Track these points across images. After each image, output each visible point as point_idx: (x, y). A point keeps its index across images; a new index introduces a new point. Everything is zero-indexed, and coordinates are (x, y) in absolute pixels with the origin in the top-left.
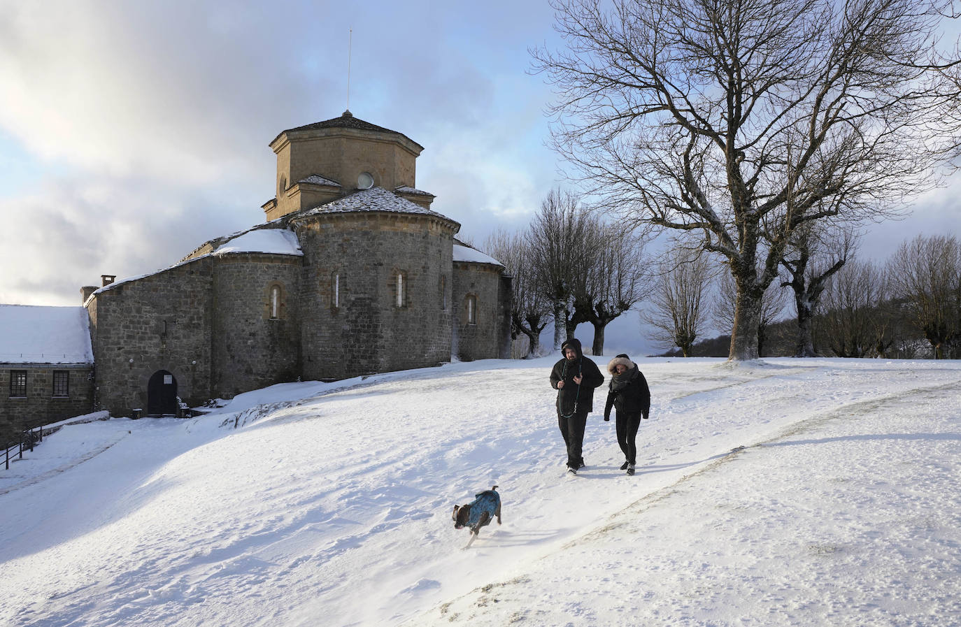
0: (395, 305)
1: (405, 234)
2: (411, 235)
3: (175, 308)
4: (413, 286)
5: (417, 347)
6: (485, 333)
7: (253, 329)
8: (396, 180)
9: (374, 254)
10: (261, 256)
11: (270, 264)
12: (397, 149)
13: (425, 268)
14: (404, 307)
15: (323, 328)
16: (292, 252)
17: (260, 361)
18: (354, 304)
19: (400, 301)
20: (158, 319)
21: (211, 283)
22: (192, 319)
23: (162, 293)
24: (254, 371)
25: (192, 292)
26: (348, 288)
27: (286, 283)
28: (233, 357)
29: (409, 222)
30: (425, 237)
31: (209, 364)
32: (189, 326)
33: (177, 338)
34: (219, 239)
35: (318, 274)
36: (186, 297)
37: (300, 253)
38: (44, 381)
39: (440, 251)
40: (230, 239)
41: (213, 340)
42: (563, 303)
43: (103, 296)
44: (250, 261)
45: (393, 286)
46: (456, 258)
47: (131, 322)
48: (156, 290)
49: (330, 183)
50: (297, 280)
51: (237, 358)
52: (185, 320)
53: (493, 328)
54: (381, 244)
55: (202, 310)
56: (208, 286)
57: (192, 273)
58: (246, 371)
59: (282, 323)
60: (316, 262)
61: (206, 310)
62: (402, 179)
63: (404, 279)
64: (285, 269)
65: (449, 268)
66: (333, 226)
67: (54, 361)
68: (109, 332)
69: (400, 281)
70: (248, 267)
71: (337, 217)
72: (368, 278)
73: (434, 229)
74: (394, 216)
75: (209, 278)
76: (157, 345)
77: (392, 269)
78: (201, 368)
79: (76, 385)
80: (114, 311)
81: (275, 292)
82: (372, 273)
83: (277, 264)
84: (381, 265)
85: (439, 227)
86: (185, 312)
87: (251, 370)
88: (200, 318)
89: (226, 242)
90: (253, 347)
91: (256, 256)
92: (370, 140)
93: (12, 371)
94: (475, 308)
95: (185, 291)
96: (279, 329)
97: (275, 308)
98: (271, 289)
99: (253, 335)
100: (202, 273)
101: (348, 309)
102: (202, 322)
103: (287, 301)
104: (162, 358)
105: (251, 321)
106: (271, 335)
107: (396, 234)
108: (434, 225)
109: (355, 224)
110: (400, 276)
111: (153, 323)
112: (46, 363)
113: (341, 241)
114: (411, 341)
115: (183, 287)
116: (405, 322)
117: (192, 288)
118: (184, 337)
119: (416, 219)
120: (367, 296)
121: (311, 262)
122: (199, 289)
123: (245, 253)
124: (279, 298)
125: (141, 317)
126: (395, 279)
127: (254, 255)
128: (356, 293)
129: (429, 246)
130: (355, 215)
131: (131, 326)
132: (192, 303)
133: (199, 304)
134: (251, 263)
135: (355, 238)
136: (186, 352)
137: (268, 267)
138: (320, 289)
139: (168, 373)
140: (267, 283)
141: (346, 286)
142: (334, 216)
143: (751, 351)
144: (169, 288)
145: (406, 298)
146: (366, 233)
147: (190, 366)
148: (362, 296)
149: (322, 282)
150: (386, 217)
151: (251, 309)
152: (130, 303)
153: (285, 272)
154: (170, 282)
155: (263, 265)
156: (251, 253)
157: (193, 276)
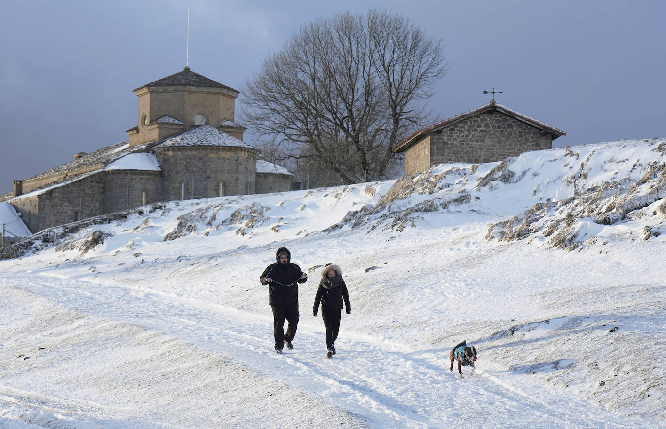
1: (224, 159)
2: (228, 159)
3: (82, 204)
4: (229, 190)
8: (221, 118)
9: (206, 171)
10: (136, 172)
11: (141, 177)
12: (221, 97)
13: (237, 179)
16: (155, 169)
20: (72, 210)
21: (103, 188)
22: (92, 210)
23: (75, 195)
25: (92, 194)
26: (189, 191)
27: (150, 188)
29: (227, 151)
30: (237, 160)
34: (108, 160)
35: (171, 183)
36: (89, 197)
37: (160, 169)
39: (246, 168)
40: (114, 160)
43: (41, 197)
44: (129, 175)
45: (217, 191)
46: (260, 170)
47: (57, 212)
48: (71, 193)
49: (177, 122)
50: (157, 186)
54: (210, 165)
55: (98, 205)
56: (101, 190)
57: (92, 182)
60: (170, 176)
61: (100, 205)
62: (224, 116)
63: (224, 186)
64: (150, 179)
65: (253, 178)
66: (180, 153)
68: (45, 218)
69: (221, 187)
70: (127, 179)
71: (183, 149)
72: (202, 186)
73: (243, 154)
74: (217, 148)
75: (102, 185)
77: (216, 180)
80: (48, 206)
81: (144, 194)
82: (204, 183)
83: (145, 176)
84: (210, 177)
85: (246, 153)
86: (88, 206)
88: (96, 210)
89: (112, 162)
91: (133, 172)
92: (203, 92)
95: (88, 193)
98: (142, 192)
100: (98, 182)
103: (151, 199)
107: (219, 159)
108: (243, 152)
109: (194, 153)
110: (221, 184)
111: (69, 213)
113: (185, 163)
115: (87, 191)
117: (92, 191)
119: (231, 149)
121: (166, 175)
122: (96, 192)
123: (126, 170)
124: (147, 198)
125: (63, 209)
126: (218, 186)
127: (132, 171)
129: (240, 166)
130: (194, 148)
131: (57, 214)
132: (92, 200)
133: (96, 201)
134: (130, 176)
135: (194, 161)
137: (140, 178)
138: (172, 192)
140: (139, 188)
141: (188, 190)
142: (181, 148)
144: (79, 191)
146: (200, 159)
149: (174, 188)
150: (213, 148)
151: (130, 204)
152: (56, 200)
153: (150, 181)
154: (79, 188)
155: (137, 177)
156: (130, 170)
157: (93, 184)
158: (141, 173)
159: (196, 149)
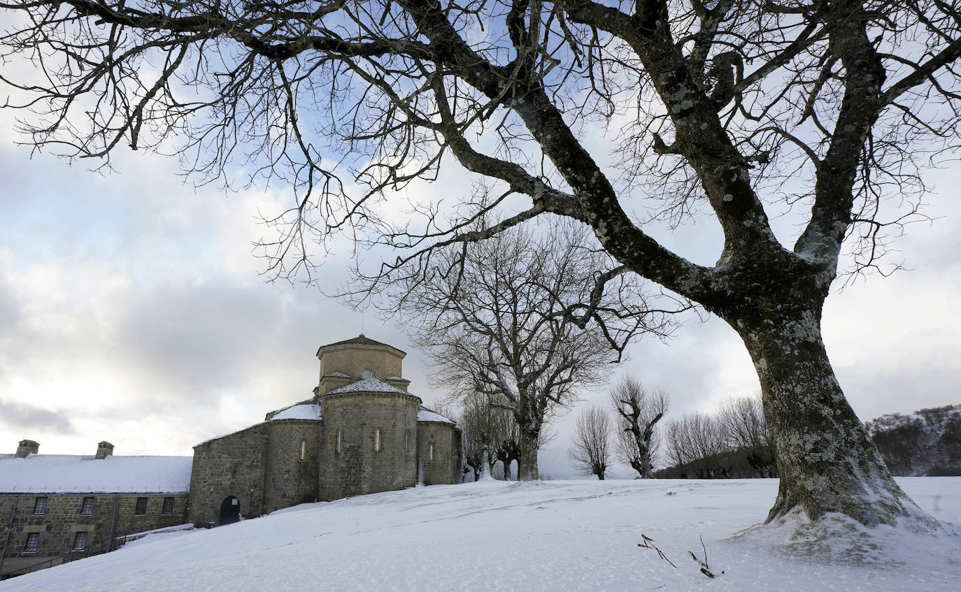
0: (373, 450)
1: (380, 405)
2: (385, 405)
3: (243, 455)
4: (385, 438)
5: (388, 477)
6: (442, 467)
7: (288, 467)
8: (386, 373)
9: (361, 418)
10: (295, 421)
11: (301, 425)
12: (387, 354)
13: (394, 426)
14: (380, 451)
15: (330, 466)
16: (315, 418)
17: (291, 490)
18: (348, 450)
19: (377, 447)
20: (231, 462)
21: (267, 439)
22: (253, 462)
23: (235, 446)
24: (287, 495)
25: (255, 444)
26: (346, 439)
27: (310, 437)
28: (275, 486)
29: (384, 397)
30: (394, 406)
31: (262, 492)
32: (252, 467)
33: (243, 475)
34: (274, 412)
35: (329, 431)
36: (251, 448)
37: (321, 418)
38: (158, 504)
39: (405, 415)
40: (281, 411)
41: (266, 475)
42: (486, 446)
43: (198, 449)
45: (373, 438)
46: (421, 419)
47: (214, 465)
48: (232, 444)
49: (345, 376)
50: (319, 435)
51: (277, 487)
52: (248, 463)
53: (448, 464)
54: (365, 411)
55: (260, 456)
56: (265, 441)
57: (256, 433)
58: (282, 496)
59: (306, 464)
60: (328, 424)
61: (263, 456)
62: (390, 372)
63: (381, 433)
64: (311, 428)
65: (413, 425)
66: (338, 401)
67: (165, 491)
68: (199, 471)
69: (378, 434)
70: (287, 429)
71: (340, 396)
72: (357, 433)
73: (401, 401)
74: (373, 394)
75: (266, 436)
76: (229, 480)
77: (372, 427)
78: (257, 494)
79: (177, 507)
80: (204, 458)
81: (304, 443)
82: (359, 430)
84: (365, 424)
85: (404, 400)
86: (249, 458)
87: (285, 495)
88: (258, 462)
89: (279, 413)
90: (288, 479)
91: (292, 421)
92: (370, 350)
93: (139, 498)
94: (434, 451)
95: (250, 444)
96: (305, 467)
97: (303, 454)
98: (301, 441)
99: (288, 471)
100: (262, 432)
101: (345, 453)
102: (259, 464)
103: (311, 449)
104: (232, 488)
105: (288, 462)
106: (299, 471)
107: (375, 405)
108: (401, 399)
109: (351, 400)
110: (378, 432)
111: (228, 465)
112: (160, 492)
113: (342, 410)
114: (384, 473)
115: (249, 442)
116: (380, 461)
117: (255, 442)
118: (247, 474)
119: (387, 395)
120: (356, 445)
121: (326, 423)
122: (259, 443)
124: (306, 447)
125: (220, 461)
126: (374, 433)
128: (349, 443)
129: (397, 412)
131: (214, 467)
132: (254, 452)
133: (259, 452)
134: (289, 426)
135: (350, 408)
136: (248, 483)
137: (300, 428)
138: (329, 441)
139: (235, 498)
140: (298, 438)
141: (344, 438)
142: (338, 395)
143: (532, 475)
144: (240, 442)
145: (381, 445)
146: (357, 405)
147: (249, 493)
148: (353, 444)
149: (331, 436)
150: (368, 394)
151: (287, 455)
152: (215, 453)
153: (311, 431)
154: (241, 439)
155: (297, 427)
156: (289, 419)
157: (256, 435)
158: (305, 421)
159: (353, 396)
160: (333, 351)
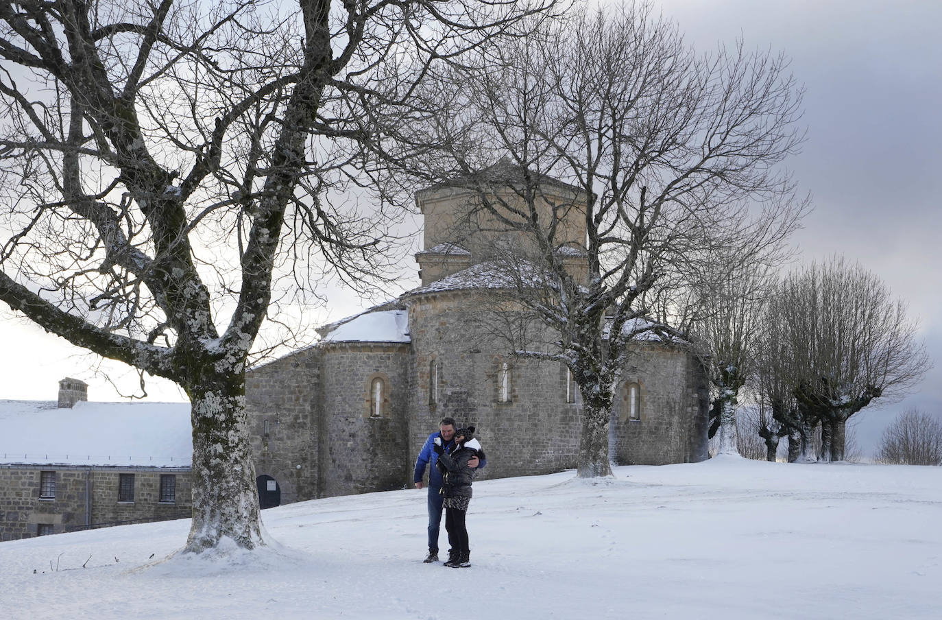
0: (496, 400)
3: (278, 406)
4: (518, 377)
5: (524, 450)
6: (655, 431)
7: (353, 429)
9: (471, 340)
10: (359, 345)
11: (371, 354)
14: (510, 402)
15: (423, 427)
16: (394, 339)
17: (359, 466)
18: (450, 399)
19: (505, 395)
20: (259, 418)
21: (318, 376)
22: (296, 418)
23: (264, 389)
24: (354, 478)
25: (298, 387)
26: (444, 380)
27: (390, 374)
28: (334, 461)
31: (316, 470)
32: (295, 426)
33: (281, 439)
34: (327, 326)
35: (419, 364)
36: (291, 393)
37: (407, 339)
38: (151, 486)
40: (339, 324)
41: (320, 441)
44: (350, 351)
45: (494, 378)
48: (257, 386)
49: (459, 251)
50: (407, 370)
51: (337, 462)
52: (289, 419)
53: (670, 424)
54: (478, 327)
55: (308, 407)
56: (314, 380)
57: (298, 365)
58: (346, 478)
59: (384, 423)
60: (419, 350)
61: (313, 407)
63: (510, 367)
64: (389, 358)
66: (431, 306)
67: (159, 464)
69: (505, 371)
70: (347, 358)
72: (464, 368)
74: (491, 293)
75: (316, 371)
76: (258, 448)
77: (492, 358)
78: (307, 473)
79: (182, 491)
81: (378, 385)
82: (469, 362)
83: (379, 353)
84: (478, 352)
86: (289, 410)
87: (351, 476)
88: (305, 417)
89: (335, 329)
90: (353, 450)
91: (354, 345)
93: (121, 475)
94: (638, 399)
95: (289, 387)
96: (381, 428)
97: (378, 405)
98: (374, 382)
99: (352, 435)
100: (308, 366)
101: (446, 406)
102: (308, 421)
103: (392, 395)
104: (264, 461)
105: (351, 420)
106: (371, 436)
109: (451, 304)
110: (504, 365)
111: (254, 423)
112: (152, 467)
113: (438, 325)
114: (517, 443)
115: (287, 382)
116: (509, 419)
117: (297, 382)
118: (288, 438)
120: (463, 390)
121: (415, 349)
122: (305, 384)
123: (342, 342)
124: (383, 393)
126: (497, 368)
127: (350, 344)
128: (452, 386)
130: (450, 294)
132: (297, 399)
133: (305, 401)
134: (351, 354)
135: (452, 321)
136: (290, 455)
137: (369, 357)
138: (420, 381)
139: (271, 479)
140: (368, 375)
141: (442, 378)
142: (430, 295)
144: (272, 383)
145: (512, 391)
146: (463, 314)
147: (294, 471)
148: (458, 389)
149: (422, 373)
151: (350, 406)
153: (389, 362)
154: (273, 377)
155: (363, 355)
156: (348, 342)
157: (298, 369)
158: (378, 345)
159: (455, 296)
160: (438, 201)
